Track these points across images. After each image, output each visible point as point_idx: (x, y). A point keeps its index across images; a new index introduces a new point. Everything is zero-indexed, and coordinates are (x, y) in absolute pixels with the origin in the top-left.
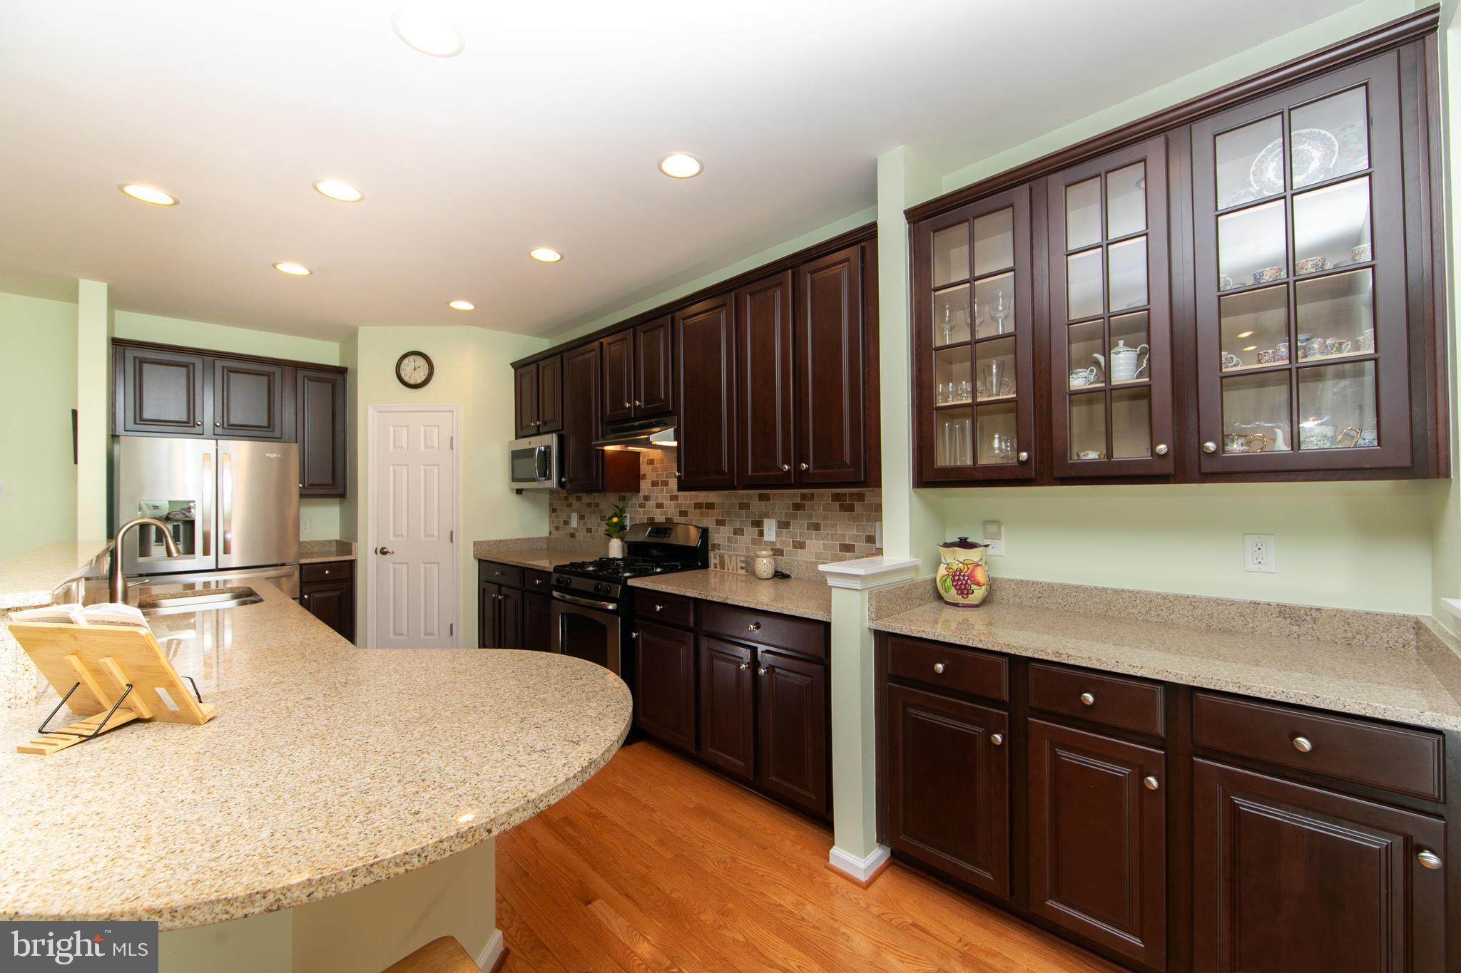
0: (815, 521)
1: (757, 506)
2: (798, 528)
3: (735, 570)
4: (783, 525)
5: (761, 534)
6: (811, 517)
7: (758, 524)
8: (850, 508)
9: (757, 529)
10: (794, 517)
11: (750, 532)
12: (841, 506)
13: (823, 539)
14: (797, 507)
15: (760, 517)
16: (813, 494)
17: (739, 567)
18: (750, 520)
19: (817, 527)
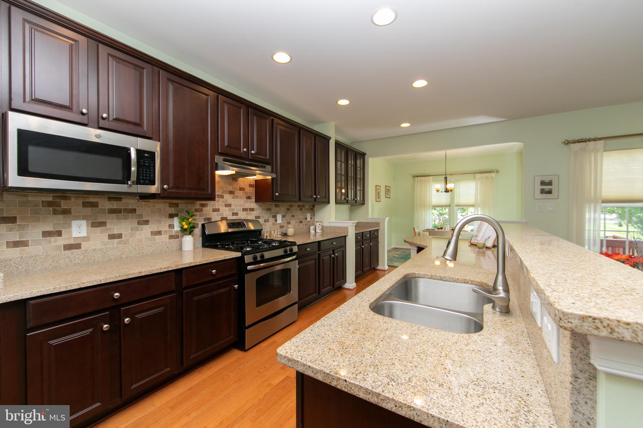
0: (293, 214)
1: (274, 209)
2: (288, 216)
3: (276, 236)
4: (284, 216)
5: (276, 220)
6: (292, 213)
7: (275, 217)
8: (301, 210)
9: (274, 219)
10: (287, 213)
11: (272, 220)
12: (300, 209)
13: (295, 220)
14: (288, 209)
15: (276, 213)
16: (292, 205)
17: (278, 235)
18: (271, 215)
19: (293, 216)
